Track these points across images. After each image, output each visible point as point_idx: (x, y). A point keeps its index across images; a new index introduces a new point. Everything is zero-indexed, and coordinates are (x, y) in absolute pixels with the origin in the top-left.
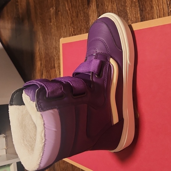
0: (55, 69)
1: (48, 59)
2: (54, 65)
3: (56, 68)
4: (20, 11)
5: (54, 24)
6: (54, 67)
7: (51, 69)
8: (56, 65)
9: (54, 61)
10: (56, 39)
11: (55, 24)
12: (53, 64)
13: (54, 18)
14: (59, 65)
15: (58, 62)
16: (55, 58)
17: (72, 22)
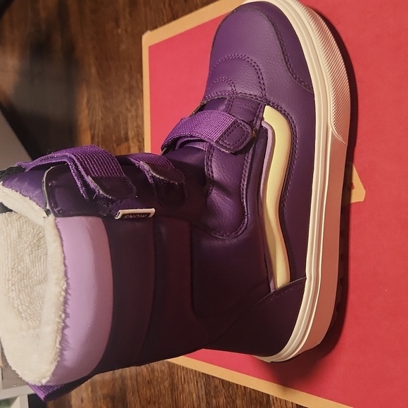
0: (128, 144)
1: (111, 121)
2: (126, 134)
3: (131, 141)
4: (43, 14)
5: (126, 30)
6: (127, 139)
7: (117, 145)
8: (131, 134)
9: (126, 123)
10: (131, 67)
11: (129, 29)
12: (123, 132)
13: (127, 16)
14: (138, 131)
15: (135, 123)
16: (129, 115)
17: (171, 16)
